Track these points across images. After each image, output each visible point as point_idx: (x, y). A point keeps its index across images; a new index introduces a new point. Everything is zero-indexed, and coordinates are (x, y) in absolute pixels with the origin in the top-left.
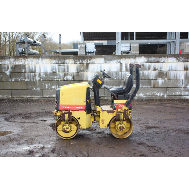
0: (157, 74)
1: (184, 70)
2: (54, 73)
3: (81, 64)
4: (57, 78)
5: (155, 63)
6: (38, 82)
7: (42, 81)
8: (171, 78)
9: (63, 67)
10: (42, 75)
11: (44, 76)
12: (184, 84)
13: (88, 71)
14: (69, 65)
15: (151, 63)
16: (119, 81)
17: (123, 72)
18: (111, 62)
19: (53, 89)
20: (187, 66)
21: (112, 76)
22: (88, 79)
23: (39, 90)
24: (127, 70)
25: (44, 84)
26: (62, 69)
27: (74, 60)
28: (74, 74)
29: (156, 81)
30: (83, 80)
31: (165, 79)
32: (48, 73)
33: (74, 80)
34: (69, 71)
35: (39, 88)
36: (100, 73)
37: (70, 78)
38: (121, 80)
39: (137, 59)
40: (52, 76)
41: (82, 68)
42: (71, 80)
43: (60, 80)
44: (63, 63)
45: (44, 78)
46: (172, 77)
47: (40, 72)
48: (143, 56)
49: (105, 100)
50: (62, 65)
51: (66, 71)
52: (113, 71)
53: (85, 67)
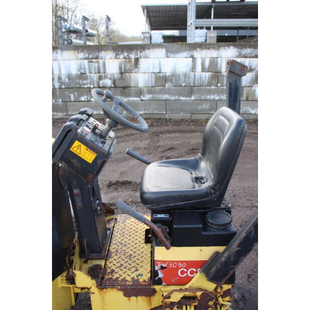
0: (254, 77)
2: (82, 76)
3: (127, 60)
4: (87, 84)
5: (252, 59)
6: (58, 90)
7: (65, 88)
9: (96, 65)
10: (63, 79)
11: (67, 80)
13: (138, 71)
14: (107, 61)
15: (244, 59)
16: (190, 88)
17: (197, 74)
18: (178, 55)
19: (82, 101)
21: (179, 79)
22: (138, 85)
23: (61, 103)
24: (203, 70)
25: (67, 93)
26: (95, 68)
27: (114, 52)
28: (116, 76)
29: (251, 89)
30: (130, 87)
32: (73, 75)
33: (115, 87)
34: (107, 72)
35: (60, 100)
36: (159, 74)
37: (108, 82)
38: (194, 86)
39: (221, 51)
40: (79, 79)
41: (128, 66)
42: (111, 87)
43: (92, 86)
44: (97, 58)
45: (68, 83)
47: (60, 74)
48: (232, 45)
49: (166, 119)
50: (94, 60)
51: (102, 71)
52: (180, 71)
53: (133, 63)
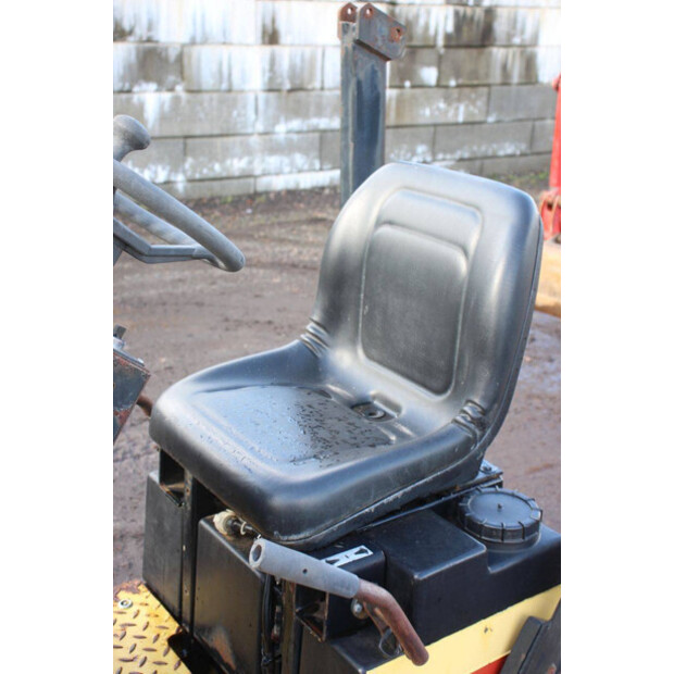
0: (133, 58)
1: (264, 43)
8: (204, 87)
12: (261, 118)
20: (273, 21)
29: (129, 101)
31: (171, 90)
46: (207, 79)
